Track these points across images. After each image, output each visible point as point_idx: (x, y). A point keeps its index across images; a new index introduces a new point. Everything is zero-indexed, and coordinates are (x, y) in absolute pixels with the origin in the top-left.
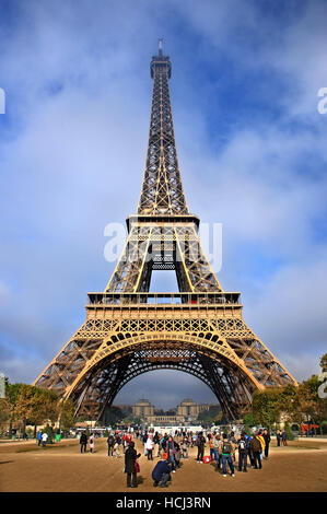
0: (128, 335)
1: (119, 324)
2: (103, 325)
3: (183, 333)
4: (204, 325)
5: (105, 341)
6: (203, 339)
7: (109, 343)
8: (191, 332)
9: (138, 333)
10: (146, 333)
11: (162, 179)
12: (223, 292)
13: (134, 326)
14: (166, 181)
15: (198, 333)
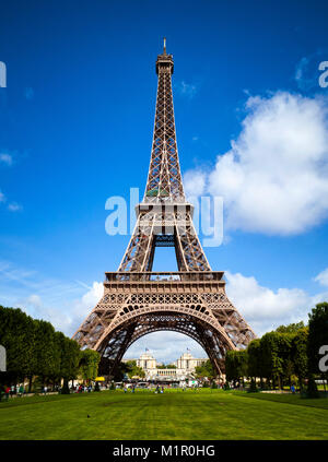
0: (136, 307)
1: (130, 298)
2: (117, 298)
3: (178, 305)
4: (195, 299)
5: (119, 312)
6: (194, 311)
7: (122, 314)
8: (185, 304)
9: (144, 305)
10: (151, 305)
11: (165, 170)
12: (211, 271)
13: (141, 299)
14: (168, 172)
15: (190, 305)
